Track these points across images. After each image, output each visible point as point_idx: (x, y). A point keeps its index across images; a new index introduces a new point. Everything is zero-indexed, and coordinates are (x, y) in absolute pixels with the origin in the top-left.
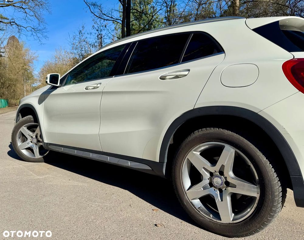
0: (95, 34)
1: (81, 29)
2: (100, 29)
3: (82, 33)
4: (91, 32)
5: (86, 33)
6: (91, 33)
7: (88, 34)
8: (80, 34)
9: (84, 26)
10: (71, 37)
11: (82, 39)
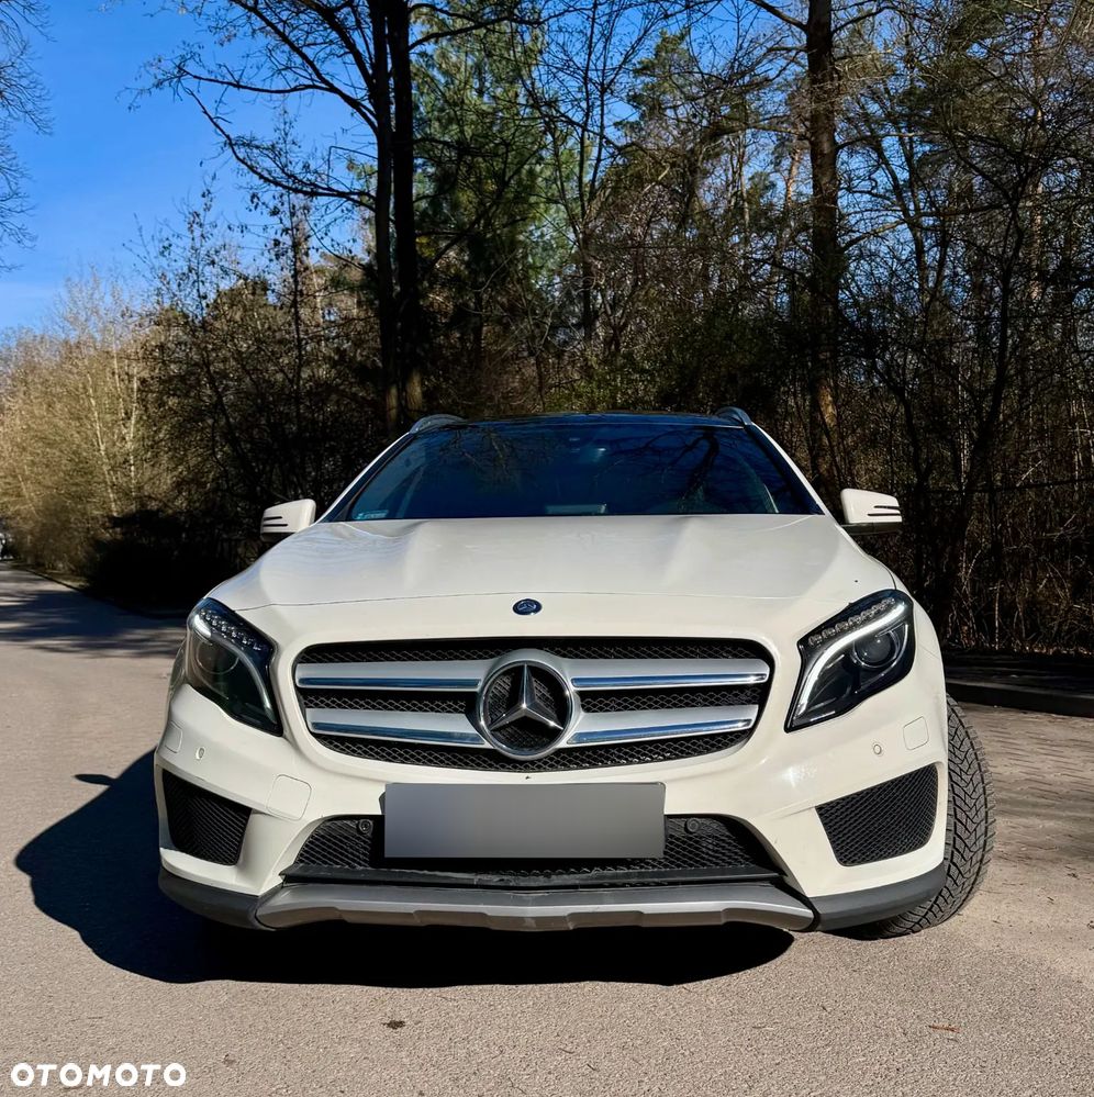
0: (265, 228)
1: (198, 204)
2: (286, 205)
3: (201, 225)
4: (244, 222)
5: (222, 227)
6: (243, 228)
7: (230, 228)
8: (195, 226)
9: (212, 191)
10: (147, 238)
11: (203, 252)
